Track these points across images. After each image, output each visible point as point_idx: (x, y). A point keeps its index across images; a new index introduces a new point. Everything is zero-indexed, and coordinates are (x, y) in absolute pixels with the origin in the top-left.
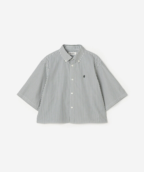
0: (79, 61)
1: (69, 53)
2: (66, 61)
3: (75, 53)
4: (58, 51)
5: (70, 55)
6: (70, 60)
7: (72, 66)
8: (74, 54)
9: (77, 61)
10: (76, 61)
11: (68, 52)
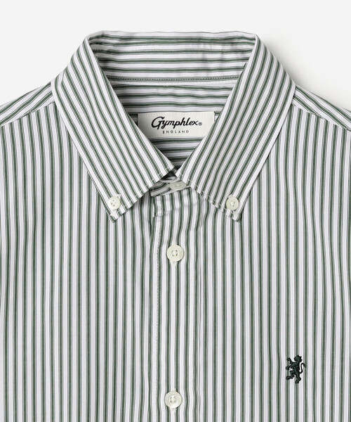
0: (233, 204)
1: (150, 116)
2: (113, 204)
3: (202, 123)
4: (43, 94)
5: (155, 142)
6: (148, 198)
7: (174, 253)
8: (192, 132)
9: (221, 207)
10: (211, 204)
11: (133, 110)
